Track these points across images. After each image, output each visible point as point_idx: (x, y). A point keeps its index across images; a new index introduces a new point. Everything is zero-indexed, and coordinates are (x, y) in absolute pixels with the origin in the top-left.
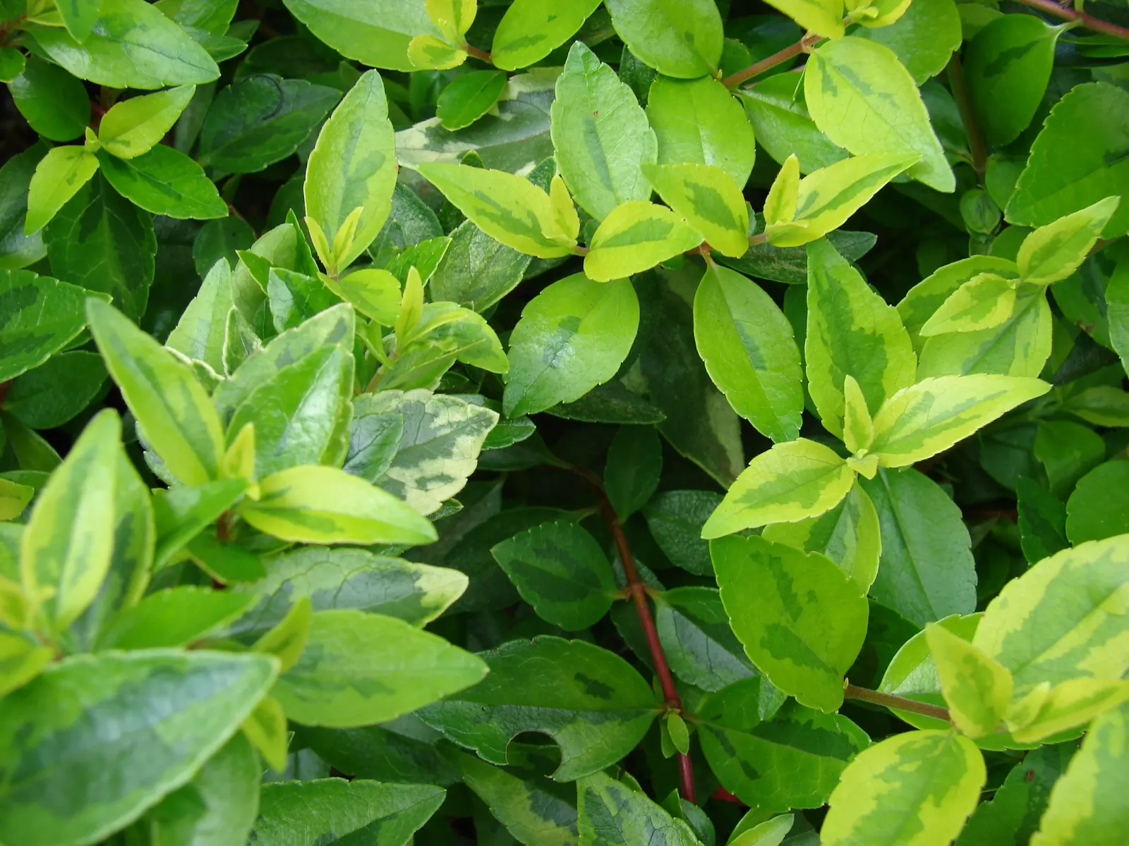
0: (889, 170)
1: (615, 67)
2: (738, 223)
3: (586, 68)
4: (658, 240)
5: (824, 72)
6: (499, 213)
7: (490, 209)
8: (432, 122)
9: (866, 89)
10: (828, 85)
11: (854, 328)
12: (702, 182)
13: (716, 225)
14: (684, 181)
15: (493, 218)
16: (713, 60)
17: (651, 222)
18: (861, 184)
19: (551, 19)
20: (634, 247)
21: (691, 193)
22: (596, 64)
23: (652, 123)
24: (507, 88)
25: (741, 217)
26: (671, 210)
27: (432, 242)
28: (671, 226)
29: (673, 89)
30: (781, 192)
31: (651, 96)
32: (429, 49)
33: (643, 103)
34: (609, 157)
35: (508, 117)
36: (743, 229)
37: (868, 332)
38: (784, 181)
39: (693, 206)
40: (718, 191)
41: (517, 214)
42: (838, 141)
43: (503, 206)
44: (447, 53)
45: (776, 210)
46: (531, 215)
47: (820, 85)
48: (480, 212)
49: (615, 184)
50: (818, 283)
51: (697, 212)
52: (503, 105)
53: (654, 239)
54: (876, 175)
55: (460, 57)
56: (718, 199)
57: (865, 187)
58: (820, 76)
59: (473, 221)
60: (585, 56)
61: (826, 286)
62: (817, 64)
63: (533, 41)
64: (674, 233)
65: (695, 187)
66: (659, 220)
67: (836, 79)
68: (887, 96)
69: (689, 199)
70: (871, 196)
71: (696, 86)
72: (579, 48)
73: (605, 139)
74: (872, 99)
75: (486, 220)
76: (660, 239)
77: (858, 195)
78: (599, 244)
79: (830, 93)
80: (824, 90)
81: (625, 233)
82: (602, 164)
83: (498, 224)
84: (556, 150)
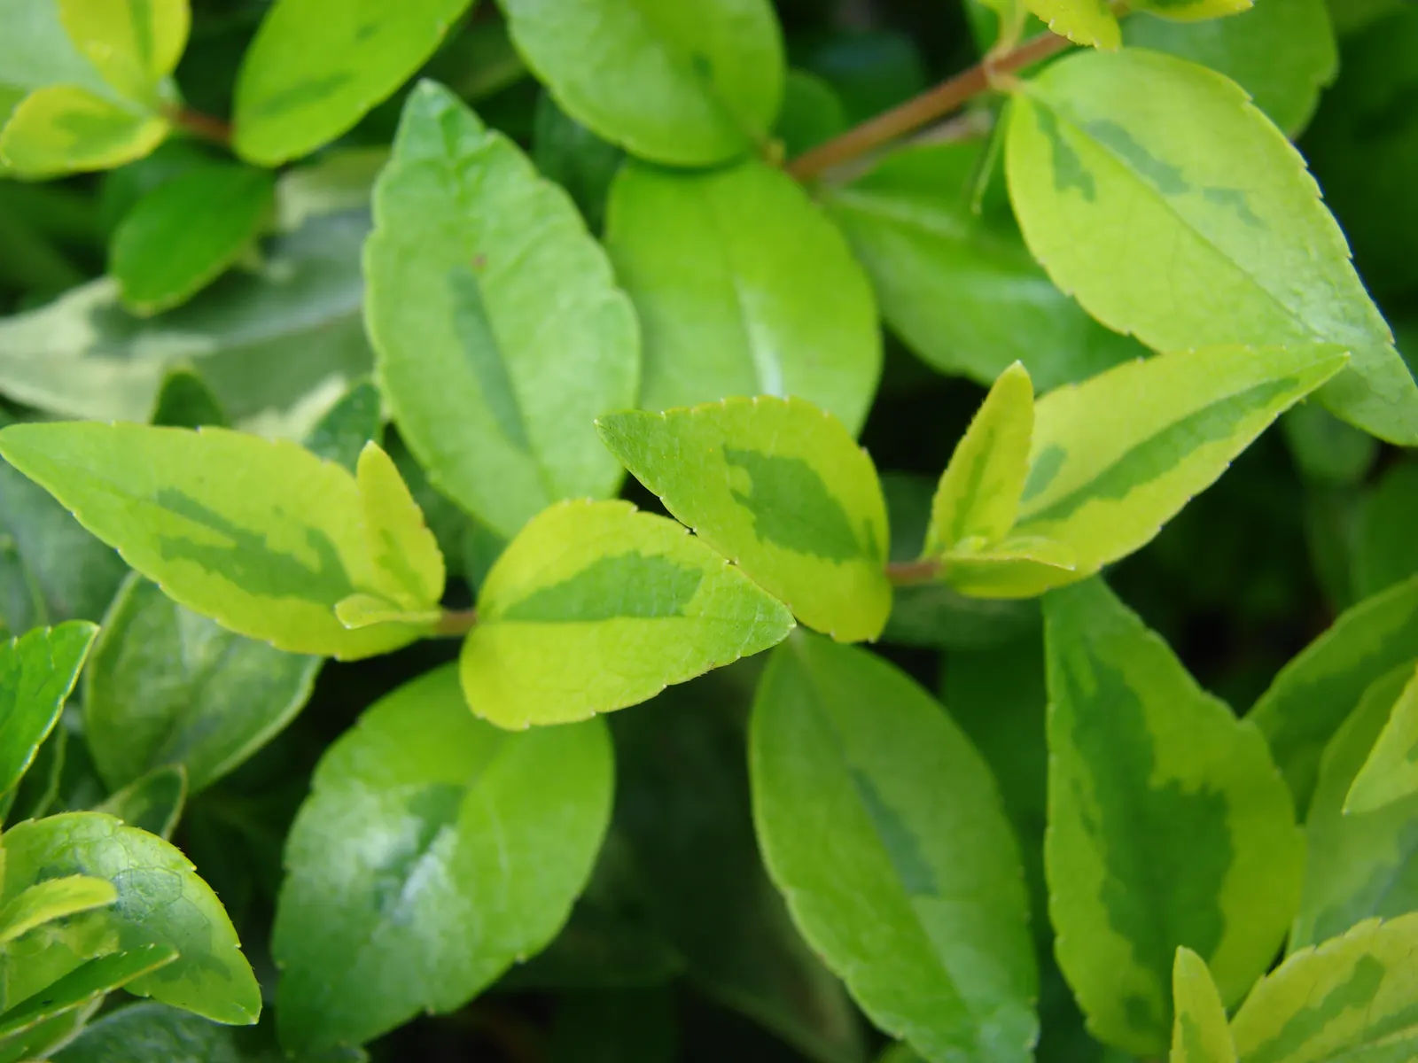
0: (1267, 392)
1: (525, 143)
2: (863, 542)
3: (452, 148)
4: (657, 615)
5: (1056, 139)
6: (228, 543)
7: (204, 535)
8: (102, 291)
9: (1170, 179)
10: (1067, 170)
11: (1157, 781)
12: (771, 447)
13: (811, 558)
14: (725, 449)
15: (209, 559)
16: (759, 120)
17: (637, 564)
18: (1187, 430)
19: (365, 32)
20: (593, 631)
21: (741, 479)
22: (478, 138)
23: (624, 279)
24: (274, 206)
25: (868, 525)
26: (692, 533)
27: (51, 636)
28: (696, 576)
29: (666, 194)
30: (980, 461)
31: (616, 213)
32: (71, 121)
33: (596, 227)
34: (519, 368)
35: (279, 270)
36: (873, 551)
37: (1191, 787)
38: (991, 434)
39: (752, 517)
40: (813, 465)
41: (281, 540)
42: (1111, 319)
43: (240, 523)
44: (119, 126)
45: (965, 507)
46: (317, 540)
47: (1047, 172)
48: (173, 549)
49: (536, 434)
50: (1072, 685)
51: (762, 529)
52: (270, 244)
53: (646, 614)
54: (1235, 406)
55: (149, 135)
56: (812, 484)
57: (1201, 440)
58: (1044, 147)
59: (152, 577)
60: (448, 119)
61: (1089, 687)
62: (1033, 118)
63: (323, 88)
64: (701, 600)
65: (750, 460)
66: (660, 557)
67: (1090, 157)
68: (1225, 196)
69: (738, 496)
70: (1224, 466)
71: (723, 186)
72: (431, 98)
73: (504, 325)
74: (1191, 205)
75: (192, 571)
76: (663, 613)
77: (1184, 461)
78: (501, 608)
79: (1075, 192)
80: (1061, 185)
81: (565, 587)
82: (500, 386)
83: (227, 574)
84: (382, 361)
